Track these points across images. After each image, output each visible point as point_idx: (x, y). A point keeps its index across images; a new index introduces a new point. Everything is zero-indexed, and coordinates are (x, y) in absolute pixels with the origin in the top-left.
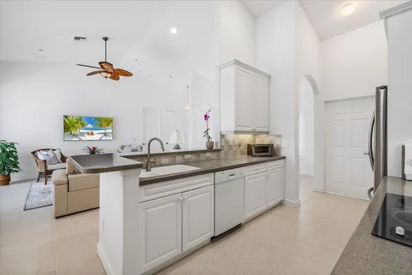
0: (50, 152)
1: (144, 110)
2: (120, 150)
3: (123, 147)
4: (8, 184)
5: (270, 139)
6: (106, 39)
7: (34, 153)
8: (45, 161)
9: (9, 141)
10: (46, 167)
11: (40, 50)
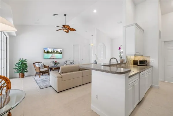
0: (40, 64)
1: (74, 45)
2: (65, 63)
3: (66, 62)
4: (24, 77)
5: (143, 58)
6: (65, 15)
7: (34, 64)
8: (39, 67)
9: (24, 59)
10: (40, 70)
11: (38, 20)
